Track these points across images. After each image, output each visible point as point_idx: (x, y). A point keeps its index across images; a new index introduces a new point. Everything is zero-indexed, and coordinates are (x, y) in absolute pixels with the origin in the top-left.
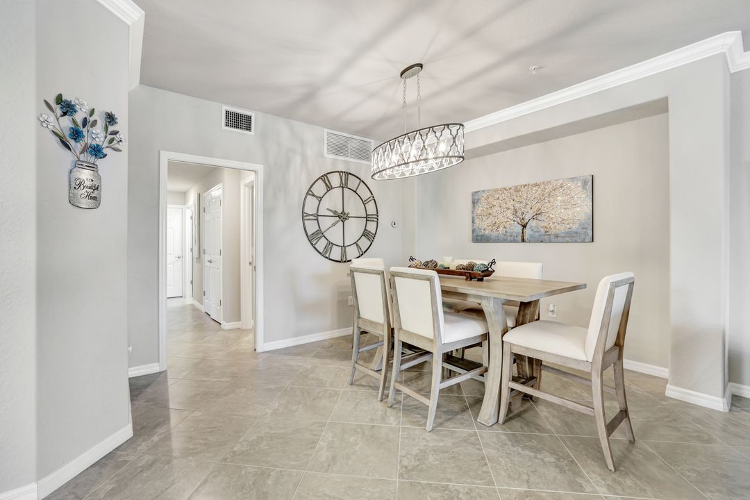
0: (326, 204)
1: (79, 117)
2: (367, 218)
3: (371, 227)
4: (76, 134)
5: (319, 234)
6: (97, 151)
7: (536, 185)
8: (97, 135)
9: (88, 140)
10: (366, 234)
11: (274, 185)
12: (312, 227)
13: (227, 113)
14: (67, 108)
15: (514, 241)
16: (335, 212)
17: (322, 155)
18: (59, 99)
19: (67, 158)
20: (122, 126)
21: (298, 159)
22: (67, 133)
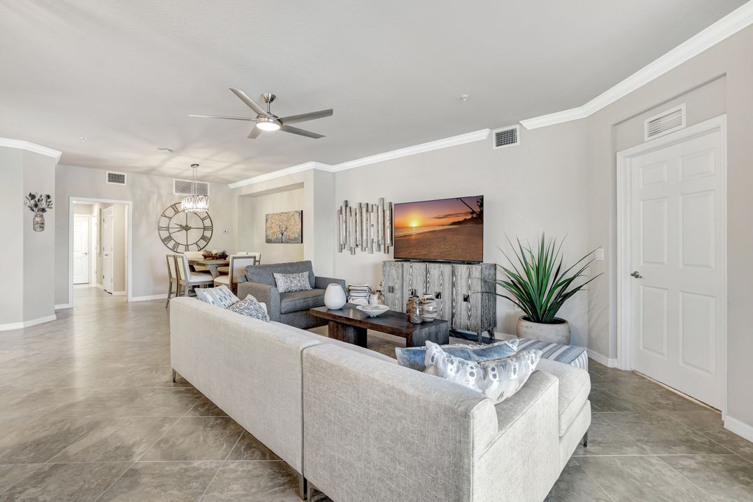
0: (174, 221)
1: (36, 200)
2: (205, 228)
3: (208, 234)
4: (36, 205)
5: (169, 238)
6: (43, 210)
7: (286, 213)
8: (43, 204)
9: (40, 207)
10: (203, 238)
11: (139, 212)
12: (165, 234)
13: (109, 174)
14: (33, 197)
15: (279, 243)
16: (181, 226)
17: (171, 194)
18: (30, 195)
19: (33, 214)
20: (53, 199)
21: (155, 197)
22: (33, 205)
